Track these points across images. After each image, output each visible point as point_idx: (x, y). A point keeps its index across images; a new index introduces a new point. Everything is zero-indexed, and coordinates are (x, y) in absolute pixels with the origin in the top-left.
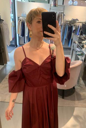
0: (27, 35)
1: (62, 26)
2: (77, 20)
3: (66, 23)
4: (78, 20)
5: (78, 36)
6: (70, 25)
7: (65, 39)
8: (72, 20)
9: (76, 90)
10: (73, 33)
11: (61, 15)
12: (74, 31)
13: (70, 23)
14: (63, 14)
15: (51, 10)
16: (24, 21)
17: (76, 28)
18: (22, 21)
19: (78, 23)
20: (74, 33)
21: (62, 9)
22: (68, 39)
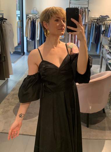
0: (38, 39)
1: (86, 25)
2: (107, 16)
3: (92, 21)
4: (109, 18)
5: (109, 38)
6: (98, 23)
7: (92, 43)
8: (101, 17)
9: (107, 115)
10: (102, 35)
11: (85, 10)
12: (103, 31)
13: (97, 21)
14: (87, 9)
15: (70, 5)
16: (34, 20)
17: (107, 28)
18: (32, 20)
19: (108, 21)
20: (104, 35)
21: (86, 3)
22: (95, 43)
